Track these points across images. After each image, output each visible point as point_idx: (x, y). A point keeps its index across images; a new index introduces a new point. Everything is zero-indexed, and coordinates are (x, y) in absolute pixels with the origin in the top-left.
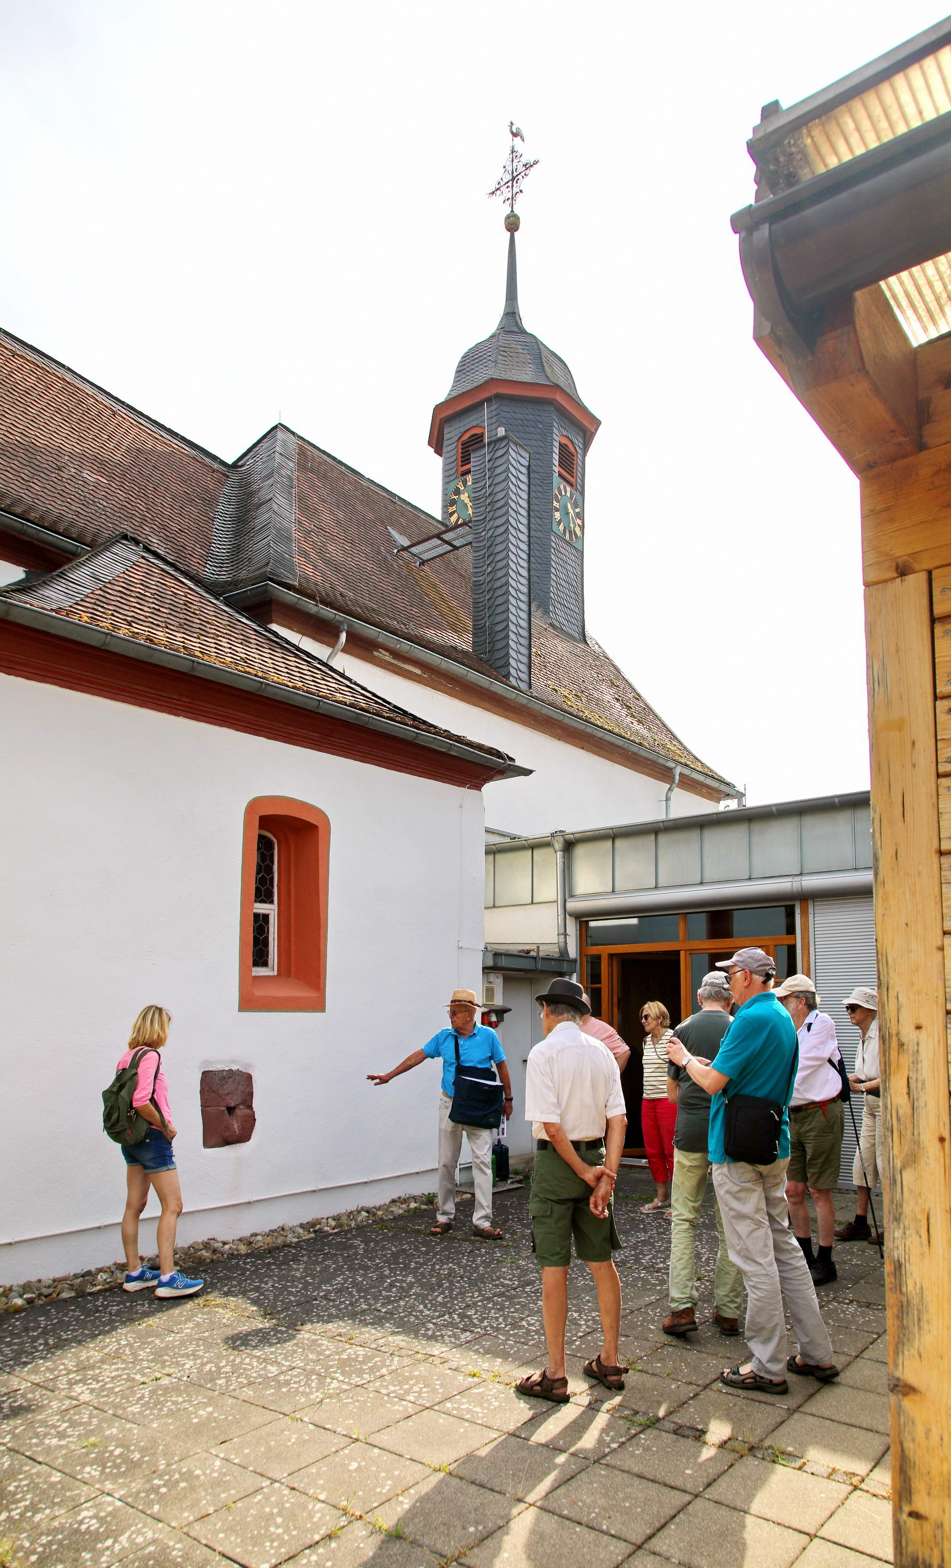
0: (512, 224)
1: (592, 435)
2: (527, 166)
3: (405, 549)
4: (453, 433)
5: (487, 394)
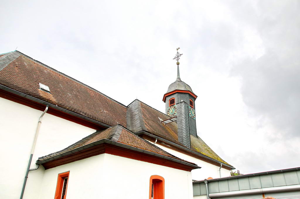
0: (178, 64)
1: (196, 99)
2: (181, 55)
3: (163, 122)
4: (168, 99)
5: (175, 92)
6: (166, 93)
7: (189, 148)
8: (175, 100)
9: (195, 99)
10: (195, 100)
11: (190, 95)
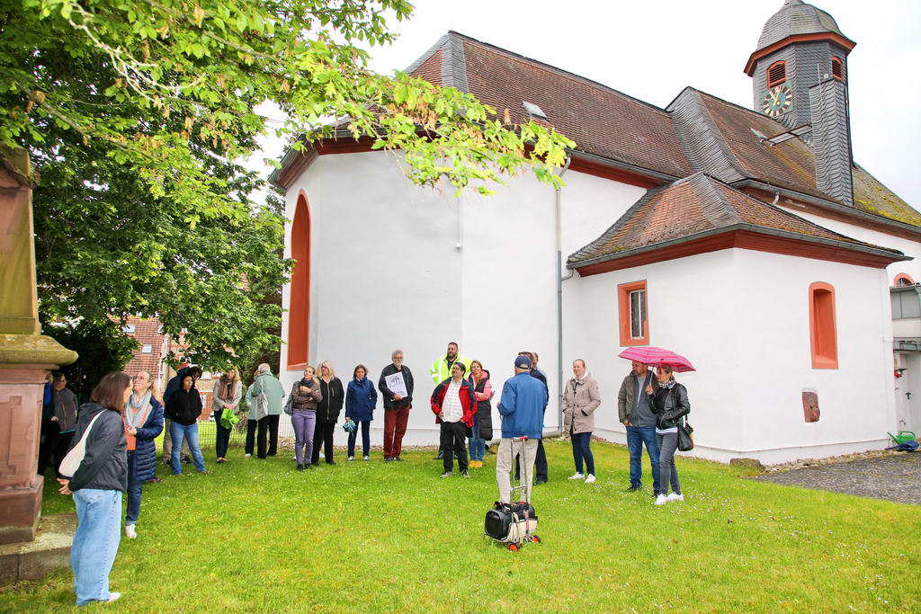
1: (850, 51)
3: (768, 140)
4: (763, 67)
5: (787, 44)
6: (754, 51)
7: (850, 205)
8: (787, 68)
9: (847, 52)
10: (847, 55)
11: (833, 44)
